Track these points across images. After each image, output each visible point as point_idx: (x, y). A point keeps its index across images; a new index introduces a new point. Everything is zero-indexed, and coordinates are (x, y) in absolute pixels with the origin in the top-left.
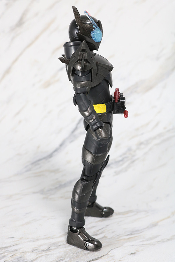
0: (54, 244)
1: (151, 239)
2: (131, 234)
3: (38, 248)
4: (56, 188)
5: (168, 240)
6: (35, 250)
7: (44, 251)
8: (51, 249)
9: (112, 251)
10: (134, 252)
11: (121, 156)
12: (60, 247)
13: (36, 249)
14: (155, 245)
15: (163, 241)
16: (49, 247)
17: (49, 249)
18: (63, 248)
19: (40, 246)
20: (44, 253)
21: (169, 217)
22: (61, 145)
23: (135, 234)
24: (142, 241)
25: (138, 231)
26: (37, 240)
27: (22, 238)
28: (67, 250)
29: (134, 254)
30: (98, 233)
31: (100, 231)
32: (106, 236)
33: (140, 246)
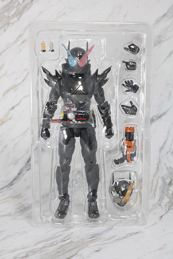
0: (31, 251)
1: (110, 239)
2: (93, 237)
4: (21, 210)
5: (124, 238)
7: (23, 257)
8: (29, 255)
9: (80, 251)
10: (98, 250)
12: (36, 253)
13: (16, 257)
14: (114, 243)
15: (120, 239)
16: (27, 254)
17: (28, 255)
19: (19, 254)
23: (96, 237)
24: (103, 241)
25: (98, 234)
26: (15, 251)
27: (2, 250)
28: (43, 255)
29: (98, 251)
30: (65, 239)
31: (67, 238)
32: (72, 241)
33: (102, 245)
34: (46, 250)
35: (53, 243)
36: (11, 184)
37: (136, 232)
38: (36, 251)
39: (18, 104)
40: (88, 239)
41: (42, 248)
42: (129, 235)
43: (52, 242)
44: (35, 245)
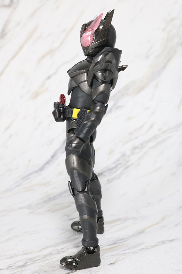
0: (32, 259)
1: (134, 247)
2: (114, 244)
3: (14, 264)
5: (153, 247)
6: (11, 267)
7: (19, 267)
8: (27, 265)
10: (113, 262)
11: (114, 163)
12: (37, 261)
13: (12, 265)
14: (137, 253)
15: (147, 248)
17: (25, 264)
18: (40, 262)
19: (17, 262)
20: (19, 270)
21: (158, 223)
22: (53, 157)
23: (118, 243)
24: (124, 250)
25: (122, 239)
26: (14, 256)
28: (44, 265)
29: (113, 264)
33: (122, 255)
34: (50, 259)
35: (62, 249)
36: (42, 169)
37: (171, 239)
38: (38, 260)
39: (55, 73)
40: (108, 245)
41: (46, 256)
42: (161, 243)
43: (63, 247)
44: (40, 251)
